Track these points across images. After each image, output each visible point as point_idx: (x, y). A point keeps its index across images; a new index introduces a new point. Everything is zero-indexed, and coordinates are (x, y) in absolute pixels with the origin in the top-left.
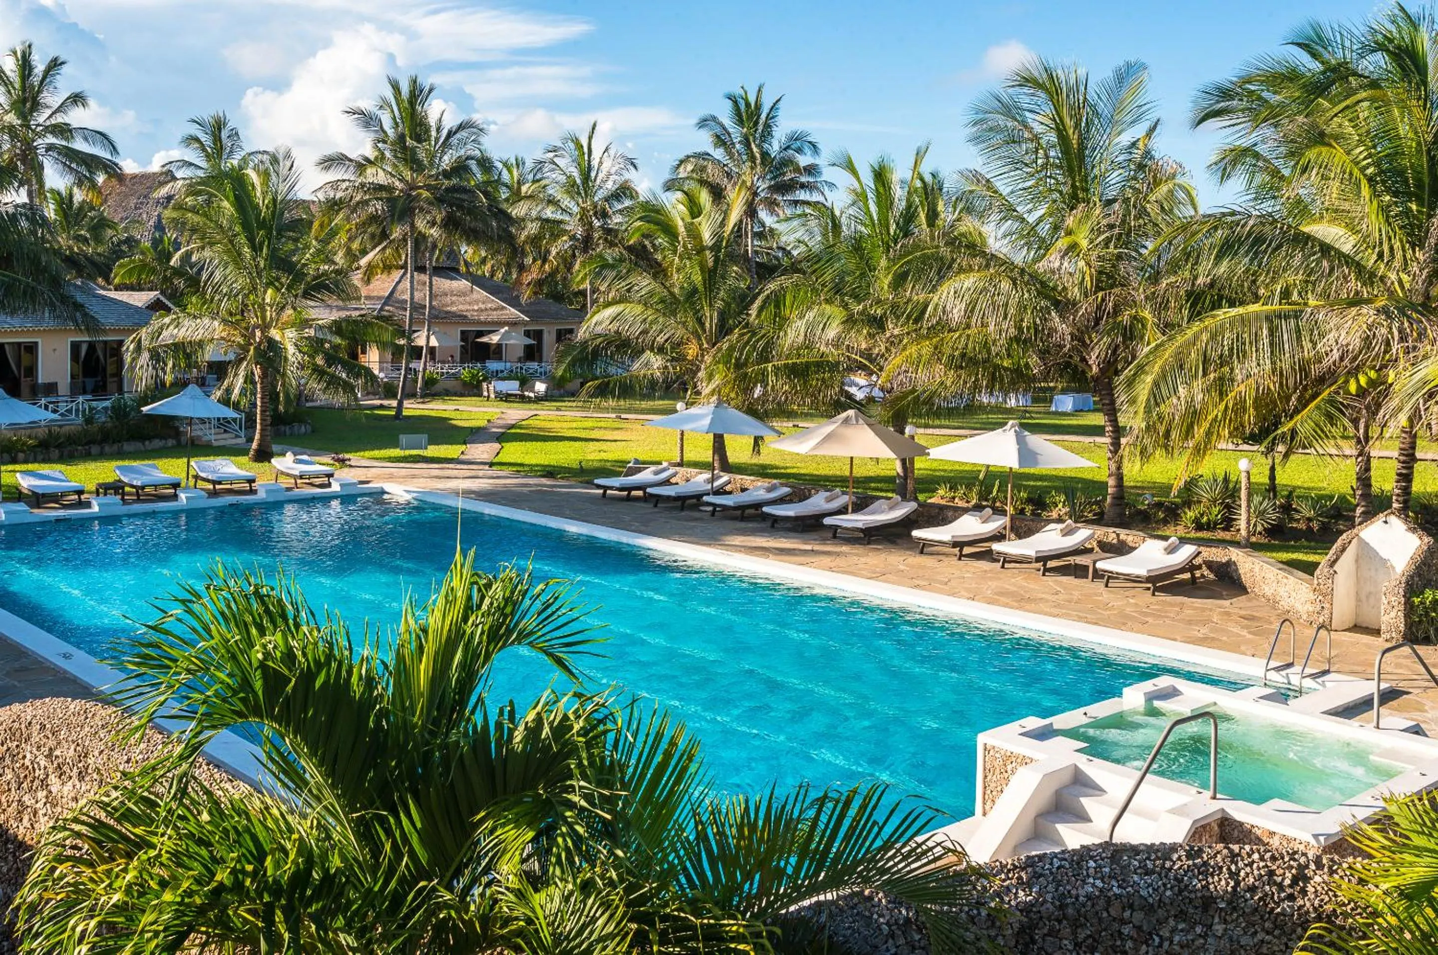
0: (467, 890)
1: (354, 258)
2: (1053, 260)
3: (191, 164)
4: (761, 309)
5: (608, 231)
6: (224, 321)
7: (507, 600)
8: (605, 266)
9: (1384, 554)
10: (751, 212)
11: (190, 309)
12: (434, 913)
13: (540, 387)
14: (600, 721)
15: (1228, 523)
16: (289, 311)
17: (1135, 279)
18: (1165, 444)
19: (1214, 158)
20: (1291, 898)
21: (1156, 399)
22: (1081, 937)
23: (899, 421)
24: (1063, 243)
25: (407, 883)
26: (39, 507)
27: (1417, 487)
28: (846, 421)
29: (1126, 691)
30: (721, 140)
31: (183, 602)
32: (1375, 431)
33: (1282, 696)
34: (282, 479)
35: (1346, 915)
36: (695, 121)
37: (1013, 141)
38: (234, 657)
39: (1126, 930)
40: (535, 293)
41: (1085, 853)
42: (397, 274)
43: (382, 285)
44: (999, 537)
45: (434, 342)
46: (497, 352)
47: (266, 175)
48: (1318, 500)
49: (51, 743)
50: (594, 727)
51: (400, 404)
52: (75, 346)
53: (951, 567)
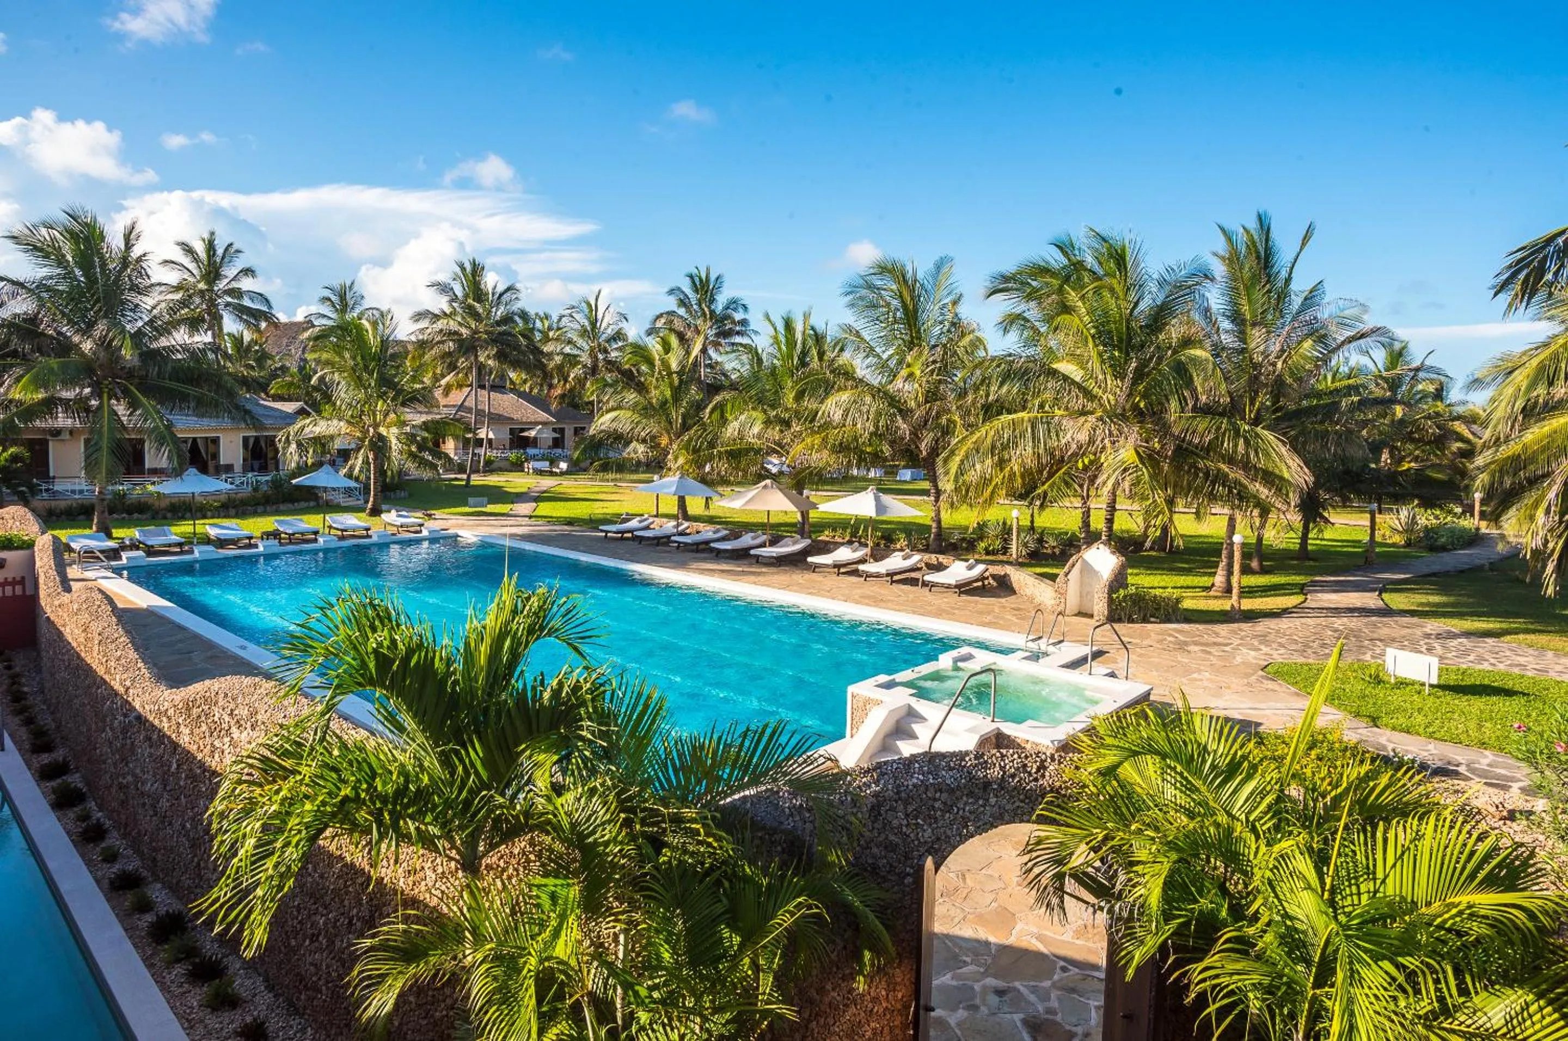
0: (514, 796)
1: (436, 379)
2: (899, 383)
3: (325, 316)
4: (711, 413)
5: (609, 362)
6: (349, 422)
7: (540, 608)
8: (606, 385)
9: (1096, 567)
10: (704, 351)
11: (325, 414)
12: (493, 811)
13: (564, 466)
14: (601, 685)
15: (1005, 550)
16: (392, 416)
17: (951, 396)
18: (964, 499)
19: (1000, 320)
20: (1036, 780)
21: (961, 472)
22: (910, 809)
23: (799, 486)
24: (904, 372)
25: (473, 793)
26: (222, 548)
27: (1116, 527)
28: (765, 487)
29: (941, 657)
30: (683, 303)
31: (321, 609)
32: (1092, 493)
33: (1035, 657)
34: (388, 528)
35: (1067, 788)
36: (666, 290)
37: (874, 306)
38: (355, 648)
39: (937, 805)
40: (560, 403)
41: (913, 758)
42: (466, 390)
43: (457, 397)
44: (862, 561)
45: (491, 435)
46: (534, 442)
47: (374, 324)
48: (1058, 536)
49: (232, 706)
50: (597, 689)
51: (469, 477)
52: (246, 440)
53: (832, 580)
